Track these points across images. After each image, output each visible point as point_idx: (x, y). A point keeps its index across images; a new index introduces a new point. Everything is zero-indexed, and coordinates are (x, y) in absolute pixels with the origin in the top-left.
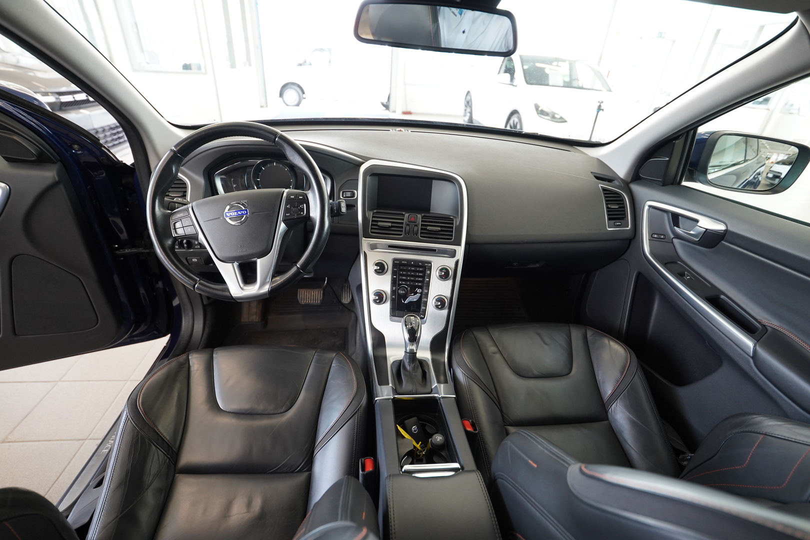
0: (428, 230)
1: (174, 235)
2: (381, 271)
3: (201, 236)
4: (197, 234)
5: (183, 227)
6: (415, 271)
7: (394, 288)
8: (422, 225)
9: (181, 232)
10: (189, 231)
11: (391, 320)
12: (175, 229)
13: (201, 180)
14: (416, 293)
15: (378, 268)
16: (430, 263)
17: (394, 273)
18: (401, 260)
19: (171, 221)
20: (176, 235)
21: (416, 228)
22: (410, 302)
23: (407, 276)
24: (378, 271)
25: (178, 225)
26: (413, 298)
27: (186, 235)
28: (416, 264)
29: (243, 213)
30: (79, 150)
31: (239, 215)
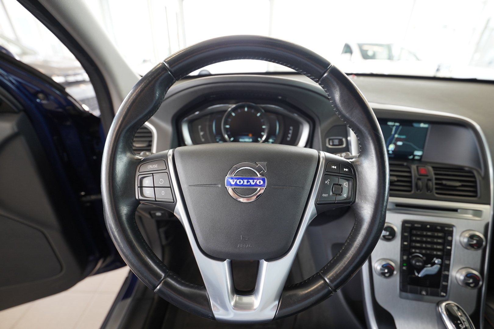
0: (445, 185)
1: (138, 196)
2: (390, 237)
3: (179, 207)
4: (174, 202)
5: (154, 187)
6: (432, 237)
7: (405, 258)
8: (436, 179)
9: (148, 193)
10: (163, 195)
11: (401, 297)
12: (141, 187)
13: (169, 128)
14: (433, 264)
15: (388, 233)
16: (452, 226)
17: (403, 239)
18: (412, 222)
19: (138, 174)
20: (141, 198)
21: (430, 183)
22: (427, 276)
23: (421, 242)
24: (387, 237)
25: (147, 182)
26: (430, 270)
27: (156, 201)
28: (434, 227)
29: (258, 183)
30: (44, 99)
31: (251, 185)
